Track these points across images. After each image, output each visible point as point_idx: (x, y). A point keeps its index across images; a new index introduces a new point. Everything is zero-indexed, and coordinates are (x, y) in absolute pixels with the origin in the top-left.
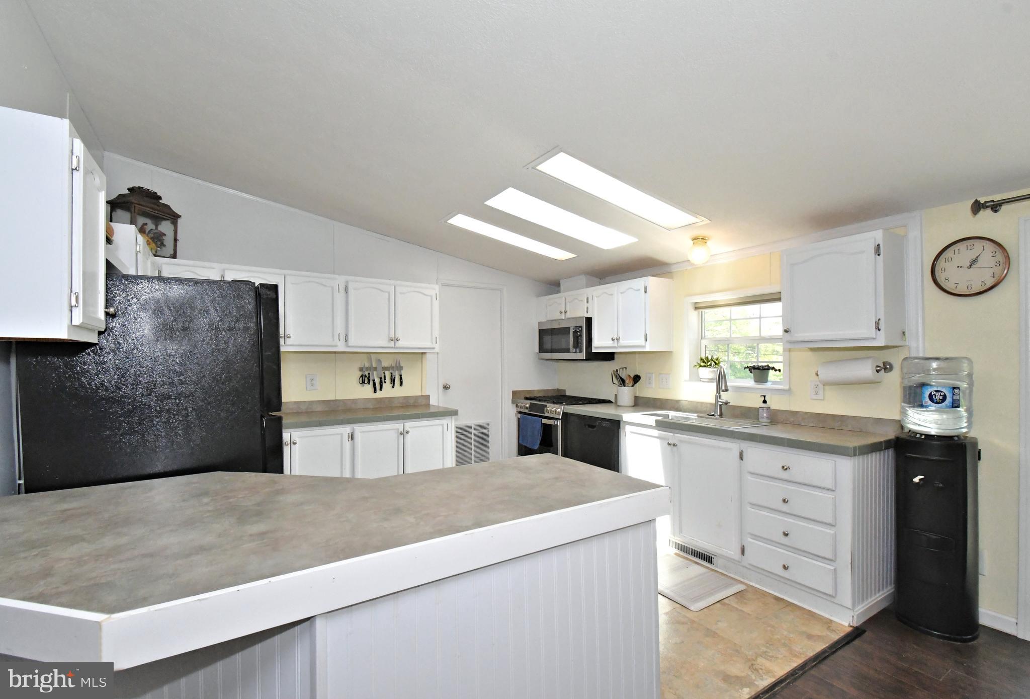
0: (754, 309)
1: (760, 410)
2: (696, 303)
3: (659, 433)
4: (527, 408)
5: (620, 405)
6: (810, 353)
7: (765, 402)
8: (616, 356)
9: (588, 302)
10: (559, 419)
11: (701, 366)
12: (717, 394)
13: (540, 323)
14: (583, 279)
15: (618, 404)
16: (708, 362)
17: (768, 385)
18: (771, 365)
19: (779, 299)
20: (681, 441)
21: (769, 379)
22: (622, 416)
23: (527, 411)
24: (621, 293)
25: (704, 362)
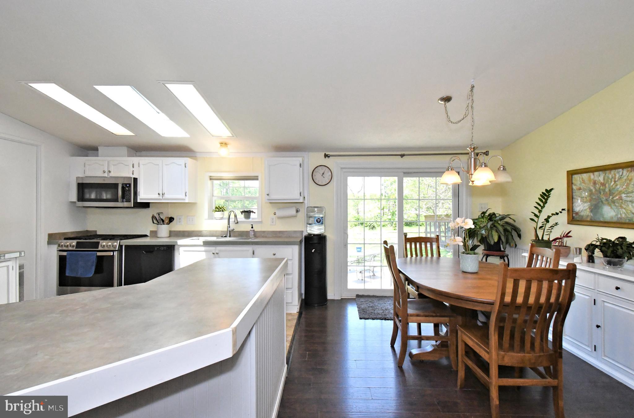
0: (242, 182)
1: (251, 232)
2: (210, 176)
3: (205, 249)
4: (73, 246)
5: (158, 237)
6: (270, 204)
7: (252, 227)
8: (150, 204)
9: (133, 167)
10: (116, 251)
11: (216, 211)
12: (228, 225)
13: (77, 178)
14: (125, 150)
15: (158, 236)
16: (220, 209)
17: (250, 220)
18: (251, 210)
19: (257, 179)
20: (220, 251)
21: (251, 217)
22: (177, 242)
23: (74, 249)
24: (166, 165)
25: (218, 209)
